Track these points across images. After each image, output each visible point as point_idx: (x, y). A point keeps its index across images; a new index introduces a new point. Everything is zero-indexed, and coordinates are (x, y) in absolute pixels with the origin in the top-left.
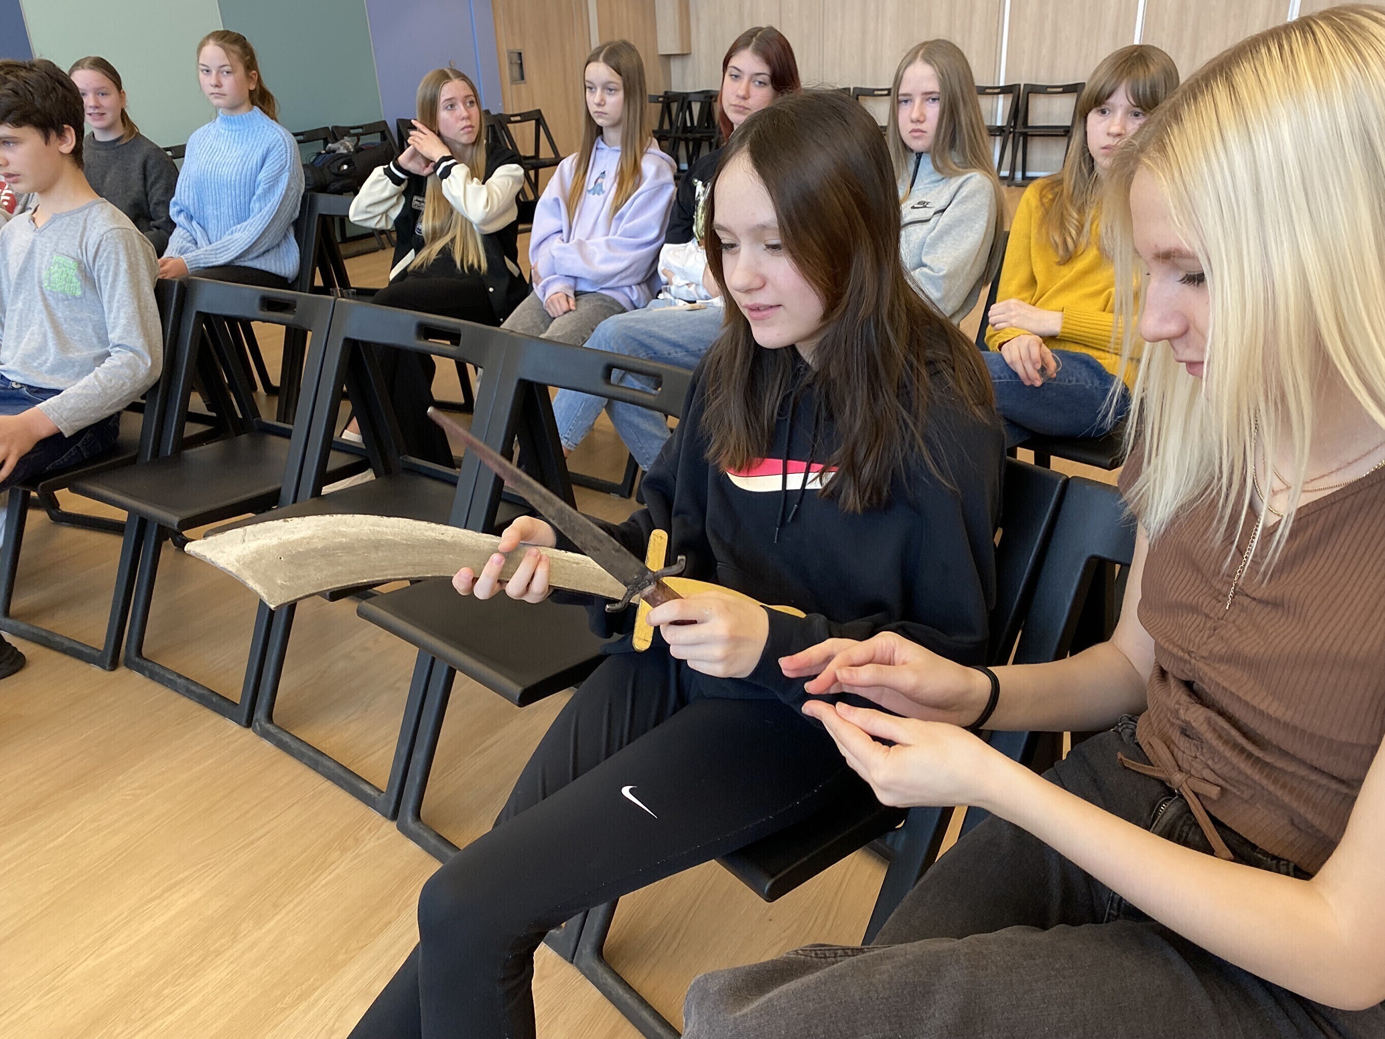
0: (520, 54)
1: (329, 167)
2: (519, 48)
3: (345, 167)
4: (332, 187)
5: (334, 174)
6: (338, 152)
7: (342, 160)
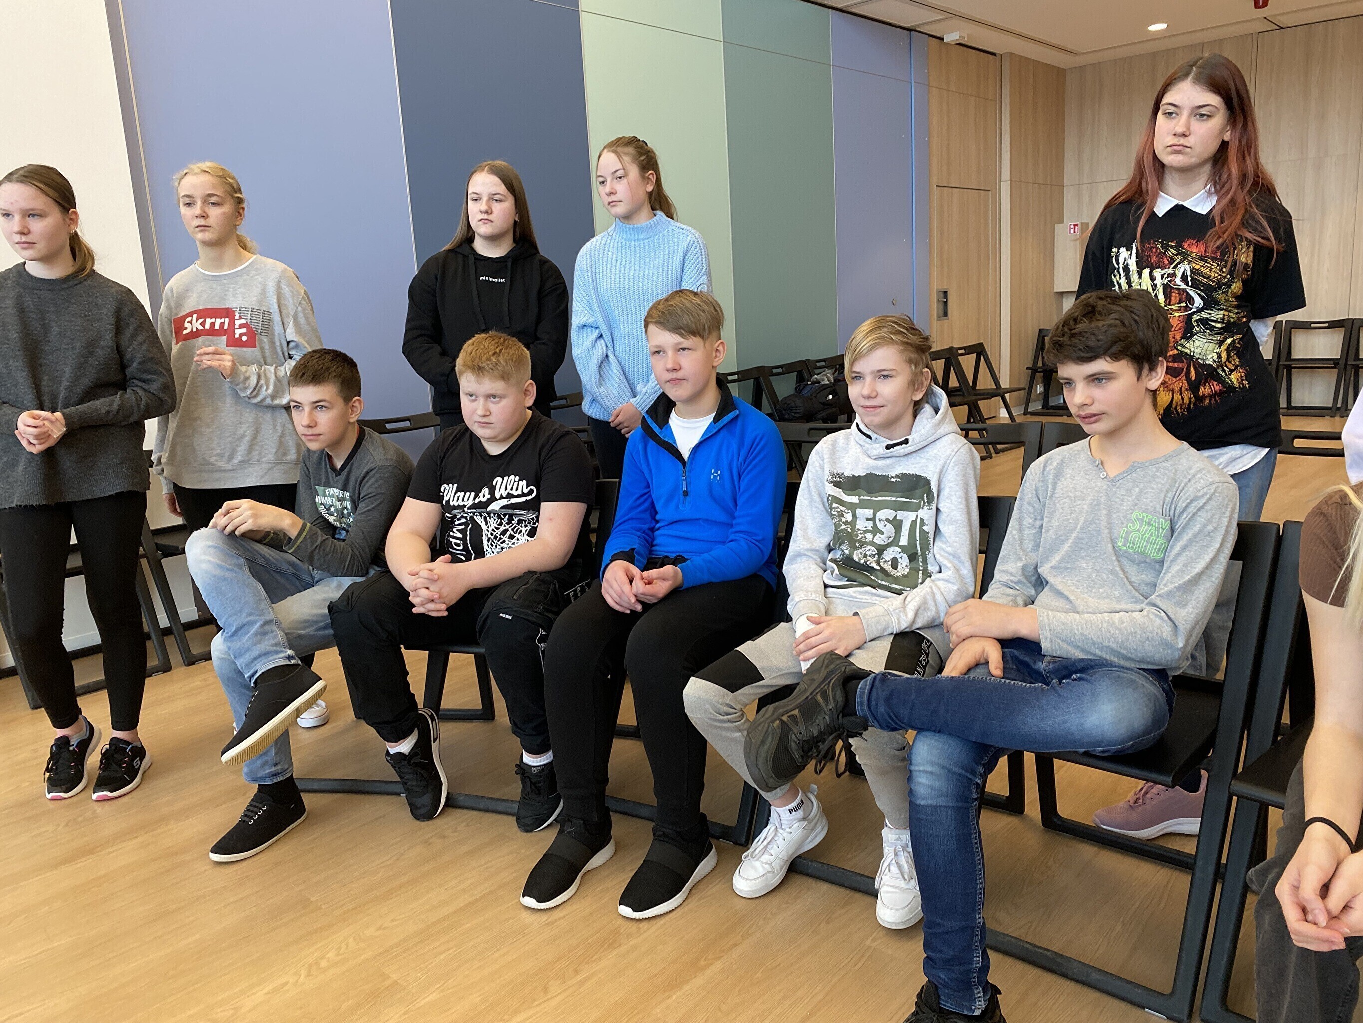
0: (945, 293)
1: (816, 397)
2: (944, 287)
3: (831, 397)
4: (819, 416)
5: (821, 403)
6: (823, 383)
7: (828, 390)
